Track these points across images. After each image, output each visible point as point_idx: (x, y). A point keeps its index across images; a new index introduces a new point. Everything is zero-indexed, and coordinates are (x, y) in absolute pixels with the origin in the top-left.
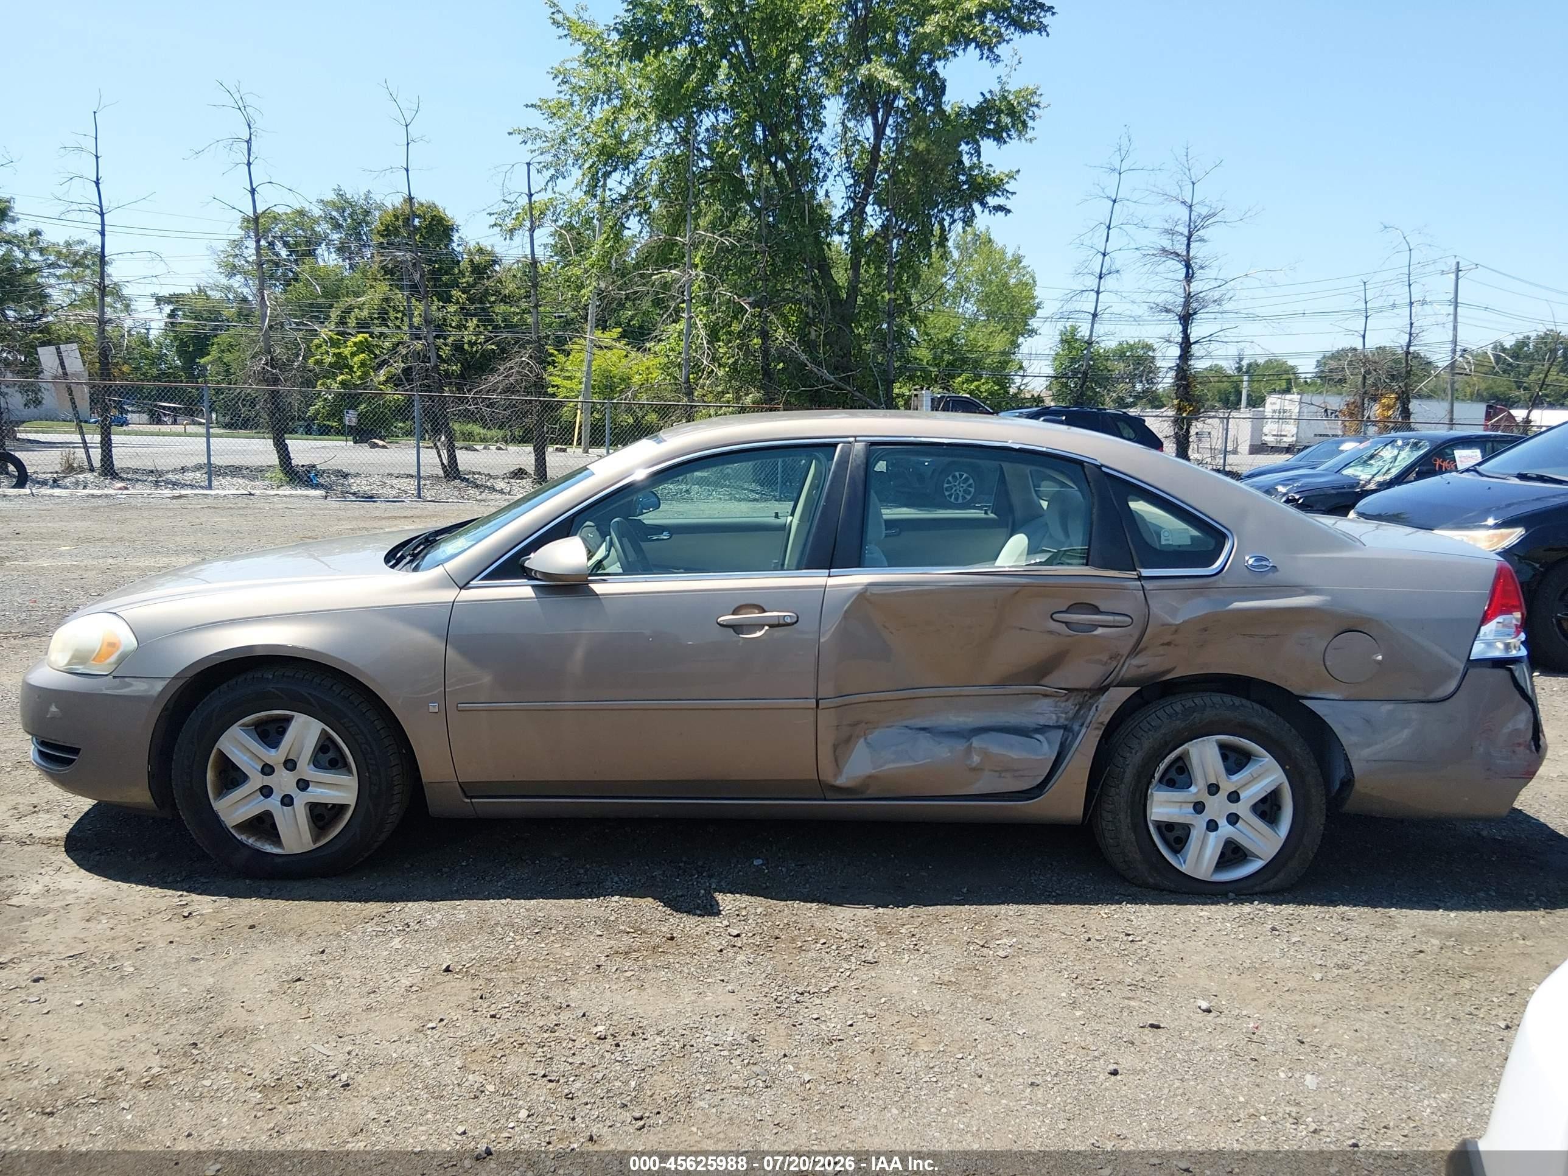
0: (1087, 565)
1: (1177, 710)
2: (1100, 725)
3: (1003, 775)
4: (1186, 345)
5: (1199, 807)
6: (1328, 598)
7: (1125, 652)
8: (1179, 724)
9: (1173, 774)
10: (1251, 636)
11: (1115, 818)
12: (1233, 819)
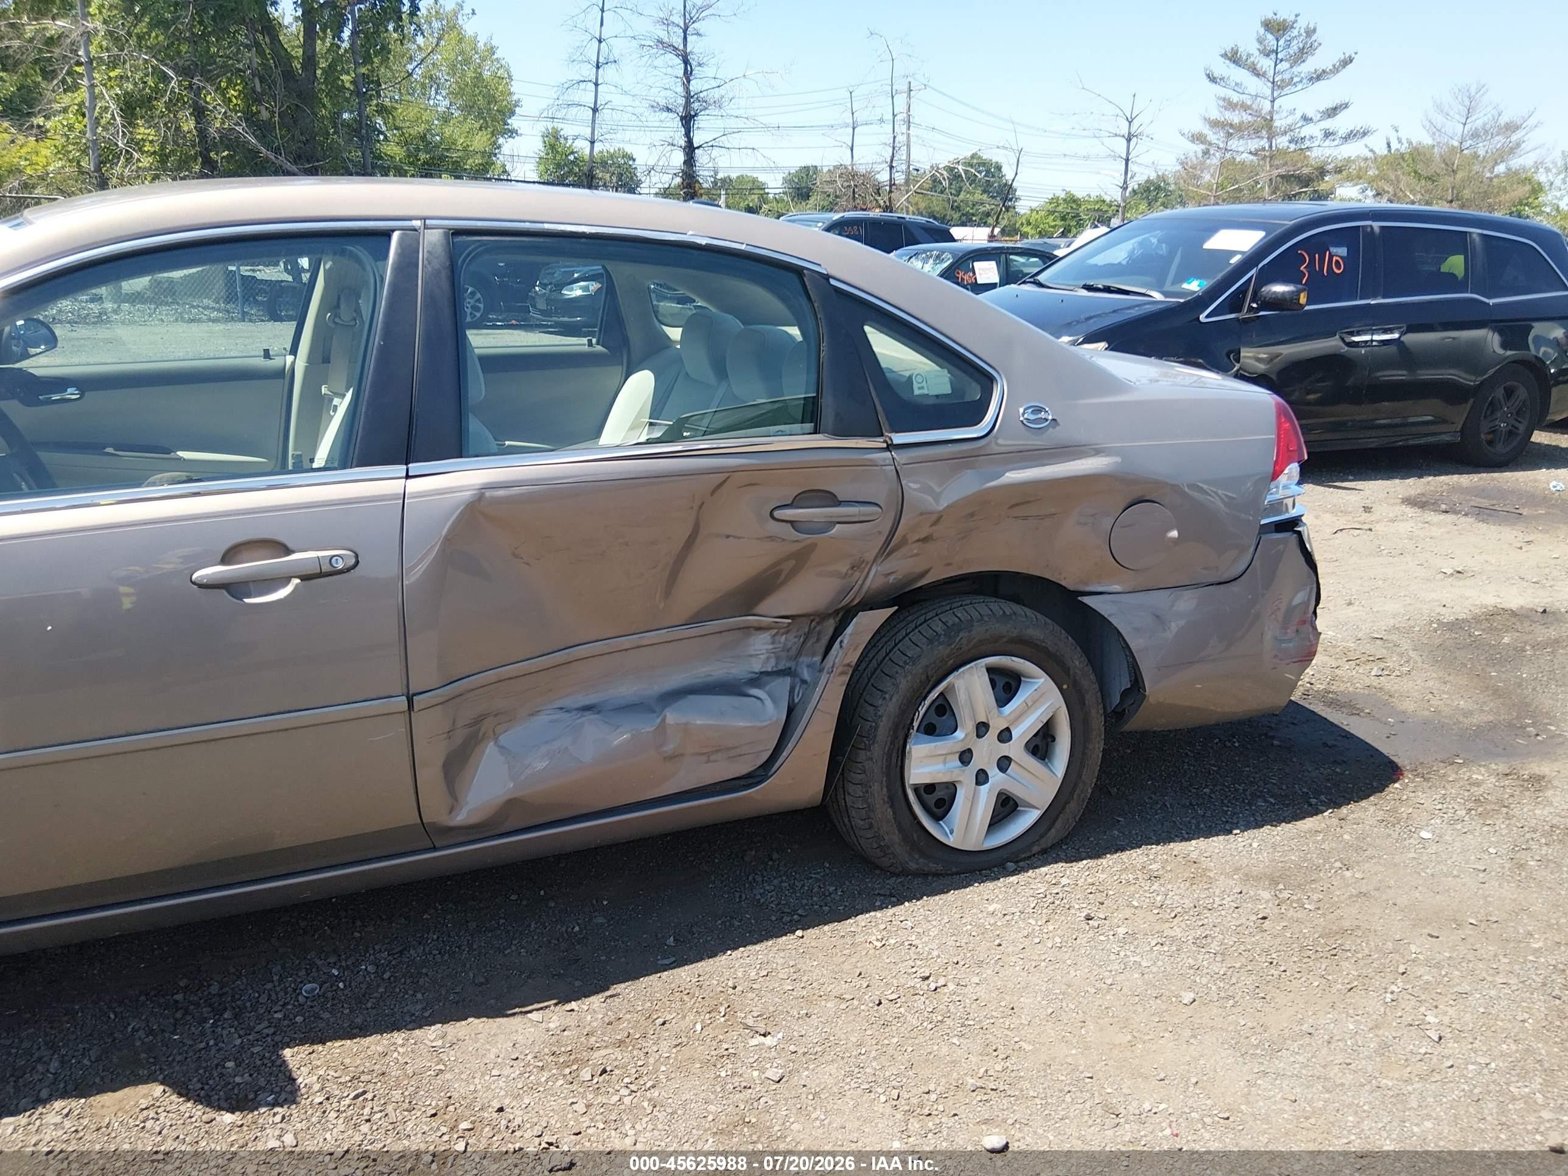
0: (815, 432)
1: (938, 629)
2: (846, 668)
3: (712, 758)
4: (690, 149)
5: (965, 757)
6: (1118, 459)
7: (870, 556)
8: (942, 650)
9: (934, 719)
10: (1025, 518)
11: (867, 792)
12: (1004, 763)
